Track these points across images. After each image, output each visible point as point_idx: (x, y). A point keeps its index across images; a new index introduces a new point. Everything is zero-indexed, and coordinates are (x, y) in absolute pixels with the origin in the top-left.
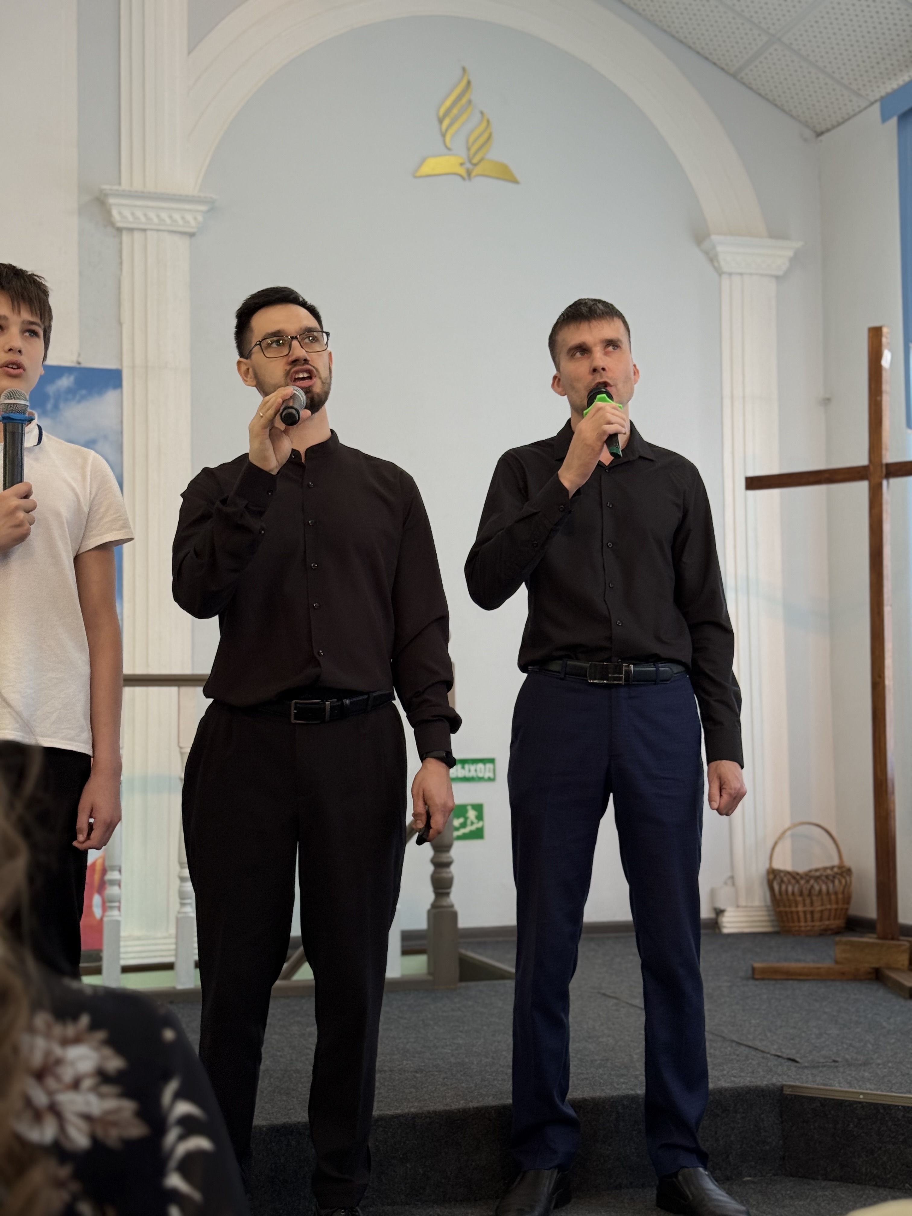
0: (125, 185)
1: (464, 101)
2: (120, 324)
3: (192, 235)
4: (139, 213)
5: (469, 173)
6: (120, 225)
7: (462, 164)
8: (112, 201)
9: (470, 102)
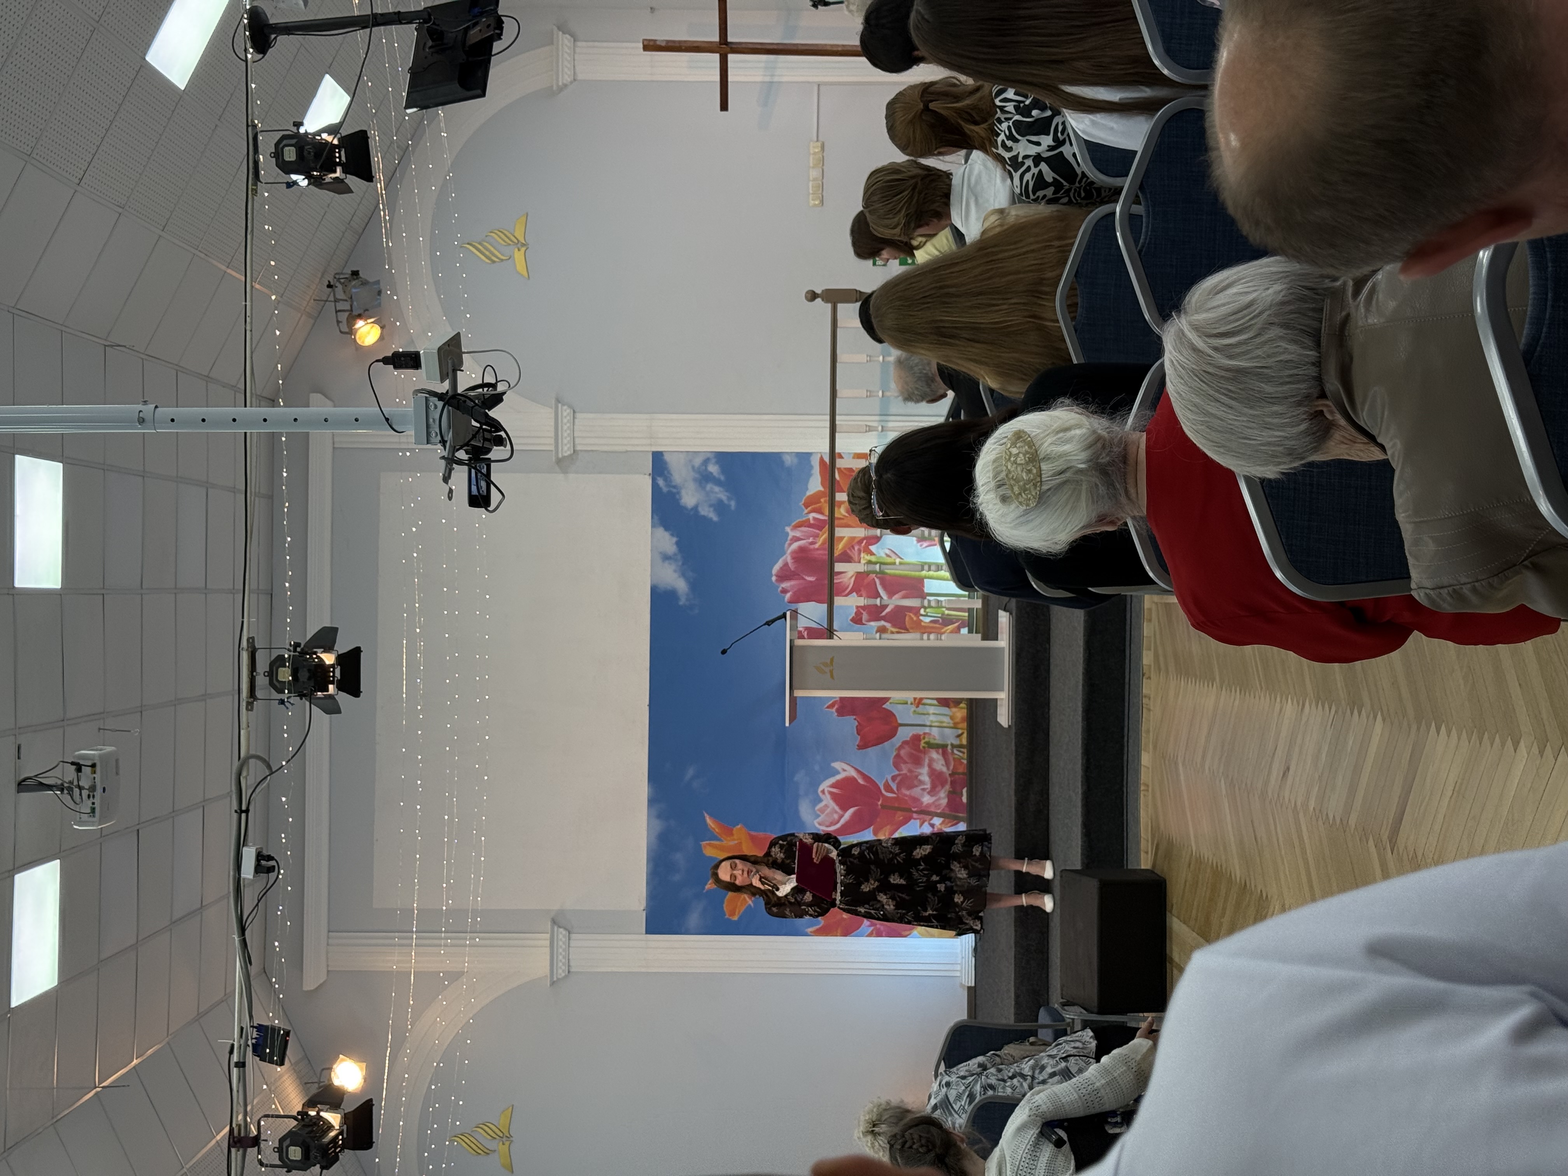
0: (552, 448)
1: (480, 247)
2: (627, 452)
3: (574, 412)
5: (523, 245)
6: (572, 452)
7: (519, 250)
9: (480, 244)
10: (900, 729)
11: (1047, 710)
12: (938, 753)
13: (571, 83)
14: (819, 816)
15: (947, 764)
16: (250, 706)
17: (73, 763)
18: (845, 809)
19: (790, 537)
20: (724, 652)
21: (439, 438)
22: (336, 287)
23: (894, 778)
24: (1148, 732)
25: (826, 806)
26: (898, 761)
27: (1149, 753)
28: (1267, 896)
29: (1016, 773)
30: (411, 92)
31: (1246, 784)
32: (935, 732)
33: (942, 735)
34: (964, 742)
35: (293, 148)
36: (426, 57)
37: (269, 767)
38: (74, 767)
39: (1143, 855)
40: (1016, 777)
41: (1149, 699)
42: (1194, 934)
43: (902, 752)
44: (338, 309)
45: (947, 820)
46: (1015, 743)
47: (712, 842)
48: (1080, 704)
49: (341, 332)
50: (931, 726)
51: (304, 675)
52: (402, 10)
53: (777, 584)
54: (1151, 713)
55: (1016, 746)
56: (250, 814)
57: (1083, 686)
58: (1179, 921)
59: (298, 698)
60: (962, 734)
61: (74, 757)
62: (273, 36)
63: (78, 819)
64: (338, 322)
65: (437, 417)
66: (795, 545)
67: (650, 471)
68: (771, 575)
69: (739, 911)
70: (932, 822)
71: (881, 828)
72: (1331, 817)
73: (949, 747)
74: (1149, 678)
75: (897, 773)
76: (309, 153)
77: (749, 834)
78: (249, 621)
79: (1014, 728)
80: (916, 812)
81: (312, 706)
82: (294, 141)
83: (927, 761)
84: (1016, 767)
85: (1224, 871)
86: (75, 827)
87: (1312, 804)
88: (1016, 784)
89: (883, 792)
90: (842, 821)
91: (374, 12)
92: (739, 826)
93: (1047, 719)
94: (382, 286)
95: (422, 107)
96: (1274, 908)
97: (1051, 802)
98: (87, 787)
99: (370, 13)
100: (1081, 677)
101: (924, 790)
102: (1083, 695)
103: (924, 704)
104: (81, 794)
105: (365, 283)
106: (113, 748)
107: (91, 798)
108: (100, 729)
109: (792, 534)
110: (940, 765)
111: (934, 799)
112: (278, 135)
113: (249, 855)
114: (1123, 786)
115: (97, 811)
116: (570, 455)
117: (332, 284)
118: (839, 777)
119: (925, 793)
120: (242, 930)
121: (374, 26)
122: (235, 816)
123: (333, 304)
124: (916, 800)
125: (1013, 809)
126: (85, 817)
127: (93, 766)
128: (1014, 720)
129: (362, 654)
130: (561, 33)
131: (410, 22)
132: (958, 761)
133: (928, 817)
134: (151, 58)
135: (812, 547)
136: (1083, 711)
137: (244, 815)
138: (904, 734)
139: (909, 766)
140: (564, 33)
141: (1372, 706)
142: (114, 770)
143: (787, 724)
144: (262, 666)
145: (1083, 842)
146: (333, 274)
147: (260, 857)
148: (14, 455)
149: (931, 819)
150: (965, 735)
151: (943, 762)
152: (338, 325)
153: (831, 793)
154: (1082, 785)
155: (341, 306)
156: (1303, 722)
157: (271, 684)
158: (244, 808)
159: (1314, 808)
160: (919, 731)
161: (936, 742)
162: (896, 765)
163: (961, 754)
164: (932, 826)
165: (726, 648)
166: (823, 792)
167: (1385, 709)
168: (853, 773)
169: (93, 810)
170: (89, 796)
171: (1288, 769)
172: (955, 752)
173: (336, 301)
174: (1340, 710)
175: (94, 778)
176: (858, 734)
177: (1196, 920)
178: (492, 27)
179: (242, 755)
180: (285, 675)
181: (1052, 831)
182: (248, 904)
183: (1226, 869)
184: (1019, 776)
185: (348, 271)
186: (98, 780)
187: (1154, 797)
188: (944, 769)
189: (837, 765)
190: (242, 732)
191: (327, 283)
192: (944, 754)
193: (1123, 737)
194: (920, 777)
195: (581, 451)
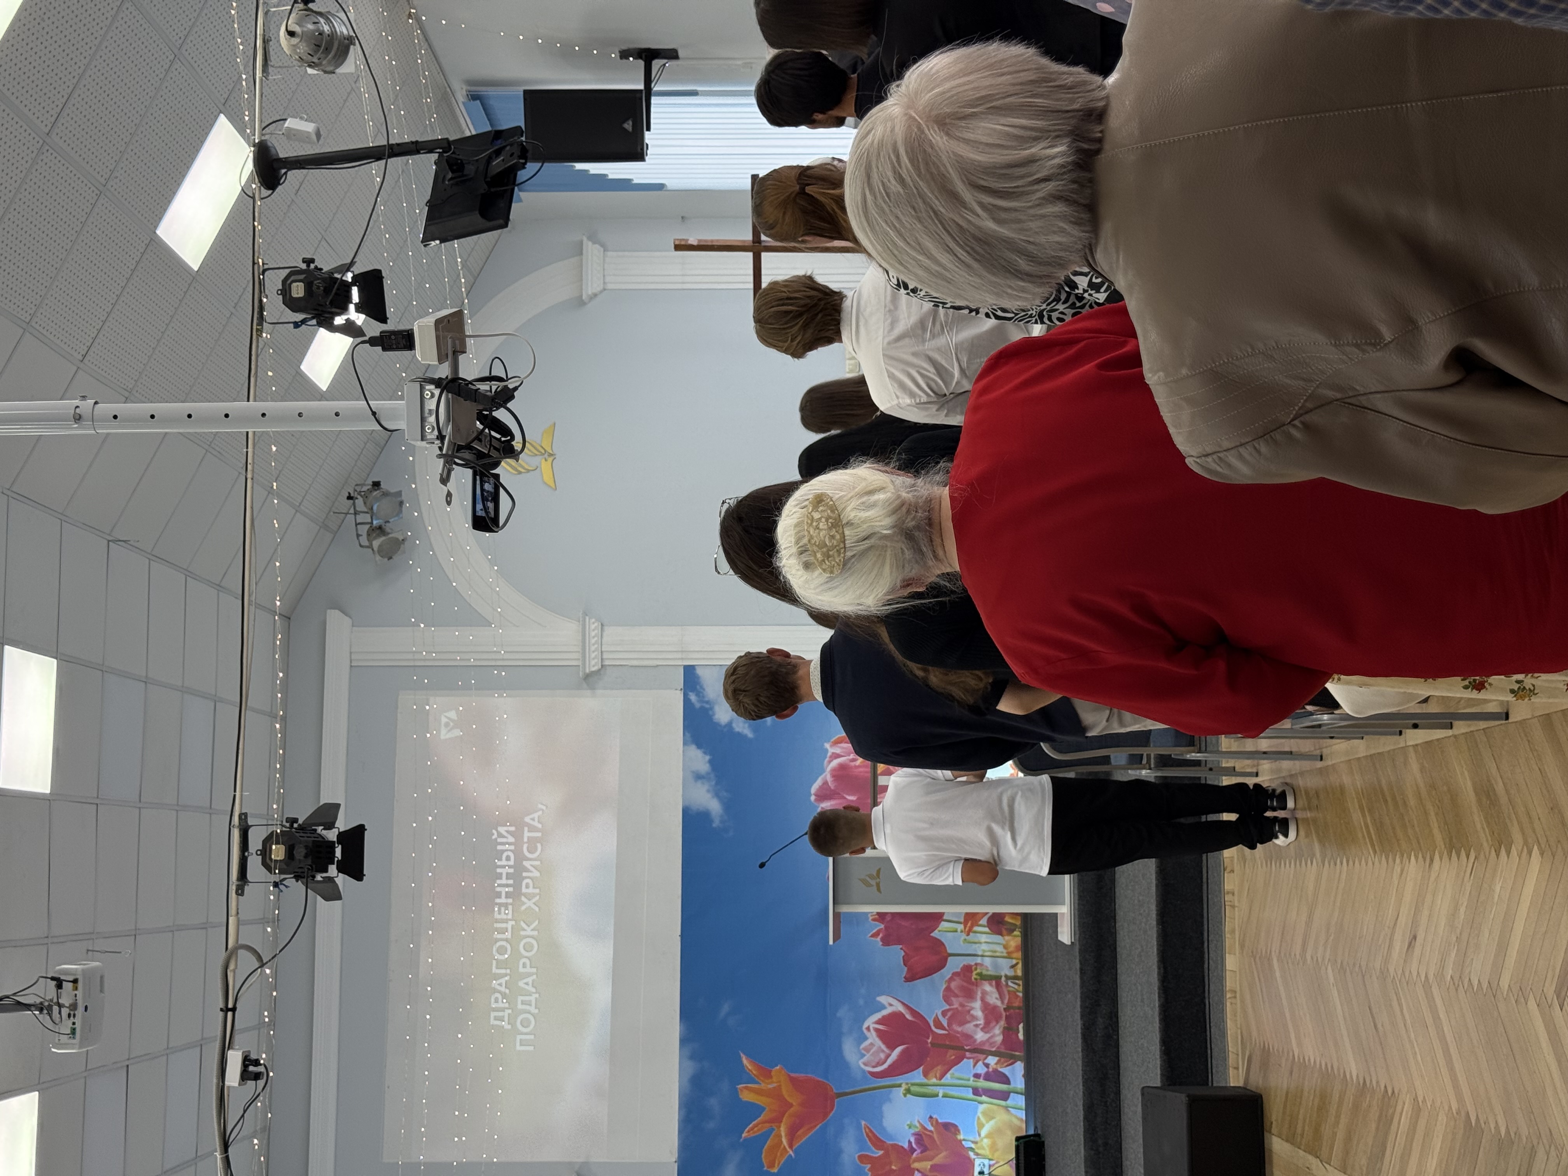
0: (579, 663)
2: (657, 666)
3: (602, 625)
4: (593, 655)
5: (550, 455)
6: (599, 667)
7: (546, 460)
8: (587, 671)
10: (949, 958)
11: (1113, 924)
12: (991, 985)
13: (601, 292)
14: (863, 1056)
15: (1001, 997)
16: (240, 891)
17: (53, 979)
18: (892, 1048)
19: (829, 754)
20: (762, 865)
21: (436, 433)
22: (357, 498)
23: (944, 1013)
24: (1233, 931)
25: (872, 1044)
26: (948, 995)
27: (1235, 954)
28: (1393, 1092)
29: (1082, 993)
30: (429, 225)
31: (1360, 966)
32: (987, 961)
33: (996, 966)
34: (1019, 973)
35: (301, 285)
36: (445, 190)
37: (259, 958)
38: (54, 983)
39: (1231, 1072)
40: (1081, 997)
41: (1233, 894)
42: (1301, 1153)
43: (953, 985)
44: (358, 521)
45: (1003, 1060)
46: (1080, 961)
47: (749, 1085)
48: (1153, 907)
49: (361, 546)
50: (982, 956)
51: (300, 852)
52: (420, 140)
53: (816, 804)
54: (1236, 909)
55: (1081, 964)
56: (236, 1012)
57: (1157, 886)
58: (1279, 1140)
59: (294, 880)
60: (1017, 964)
61: (55, 972)
62: (283, 171)
63: (57, 1041)
64: (358, 536)
65: (434, 407)
66: (835, 763)
67: (682, 686)
68: (810, 795)
69: (779, 1164)
70: (986, 1061)
71: (932, 1068)
72: (1475, 983)
73: (1003, 979)
74: (1232, 871)
75: (948, 1007)
76: (318, 288)
77: (789, 1075)
78: (242, 795)
79: (1077, 943)
80: (967, 1051)
81: (309, 890)
82: (302, 277)
83: (979, 995)
84: (1082, 987)
85: (1336, 1072)
86: (53, 1050)
87: (1449, 972)
88: (1081, 1006)
89: (933, 1028)
90: (889, 1061)
91: (390, 143)
92: (778, 1068)
93: (1113, 934)
94: (404, 498)
95: (443, 241)
96: (1404, 1104)
97: (1121, 1024)
98: (68, 1005)
99: (385, 143)
100: (1154, 877)
101: (977, 1026)
102: (1157, 896)
103: (976, 932)
104: (60, 1013)
105: (386, 494)
106: (98, 963)
107: (72, 1018)
108: (88, 950)
109: (831, 750)
110: (994, 999)
111: (987, 1036)
112: (284, 273)
113: (234, 1059)
114: (1204, 997)
115: (78, 1031)
116: (599, 670)
117: (352, 495)
118: (885, 1012)
119: (979, 1030)
120: (226, 1146)
121: (390, 156)
122: (221, 1014)
123: (353, 516)
124: (969, 1037)
125: (1080, 1035)
126: (64, 1039)
127: (75, 981)
128: (1077, 936)
129: (366, 832)
130: (590, 243)
131: (431, 151)
132: (1013, 994)
133: (982, 1056)
134: (163, 231)
135: (853, 764)
136: (1157, 915)
137: (230, 1014)
138: (954, 965)
139: (961, 999)
140: (594, 243)
141: (1526, 843)
142: (99, 988)
143: (831, 942)
144: (255, 842)
145: (1163, 1061)
146: (353, 486)
147: (248, 1061)
148: (3, 645)
149: (986, 1058)
150: (1020, 966)
151: (997, 996)
152: (358, 538)
153: (877, 1030)
154: (1159, 997)
155: (360, 518)
156: (1432, 879)
157: (265, 864)
158: (230, 1006)
159: (1451, 977)
160: (970, 961)
161: (989, 973)
162: (946, 999)
163: (1016, 987)
164: (987, 1066)
165: (764, 861)
166: (868, 1029)
167: (1543, 841)
168: (900, 1008)
169: (73, 1031)
170: (69, 1016)
171: (1415, 937)
172: (1010, 984)
173: (356, 513)
174: (1482, 856)
175: (76, 995)
176: (905, 965)
177: (1302, 1135)
178: (515, 155)
179: (230, 946)
180: (278, 852)
181: (1122, 1057)
182: (233, 1115)
183: (1339, 1069)
184: (1084, 997)
185: (370, 482)
186: (79, 997)
187: (1243, 1001)
188: (999, 1003)
189: (883, 999)
190: (231, 919)
191: (348, 495)
192: (998, 986)
193: (1203, 943)
194: (972, 1012)
195: (609, 665)
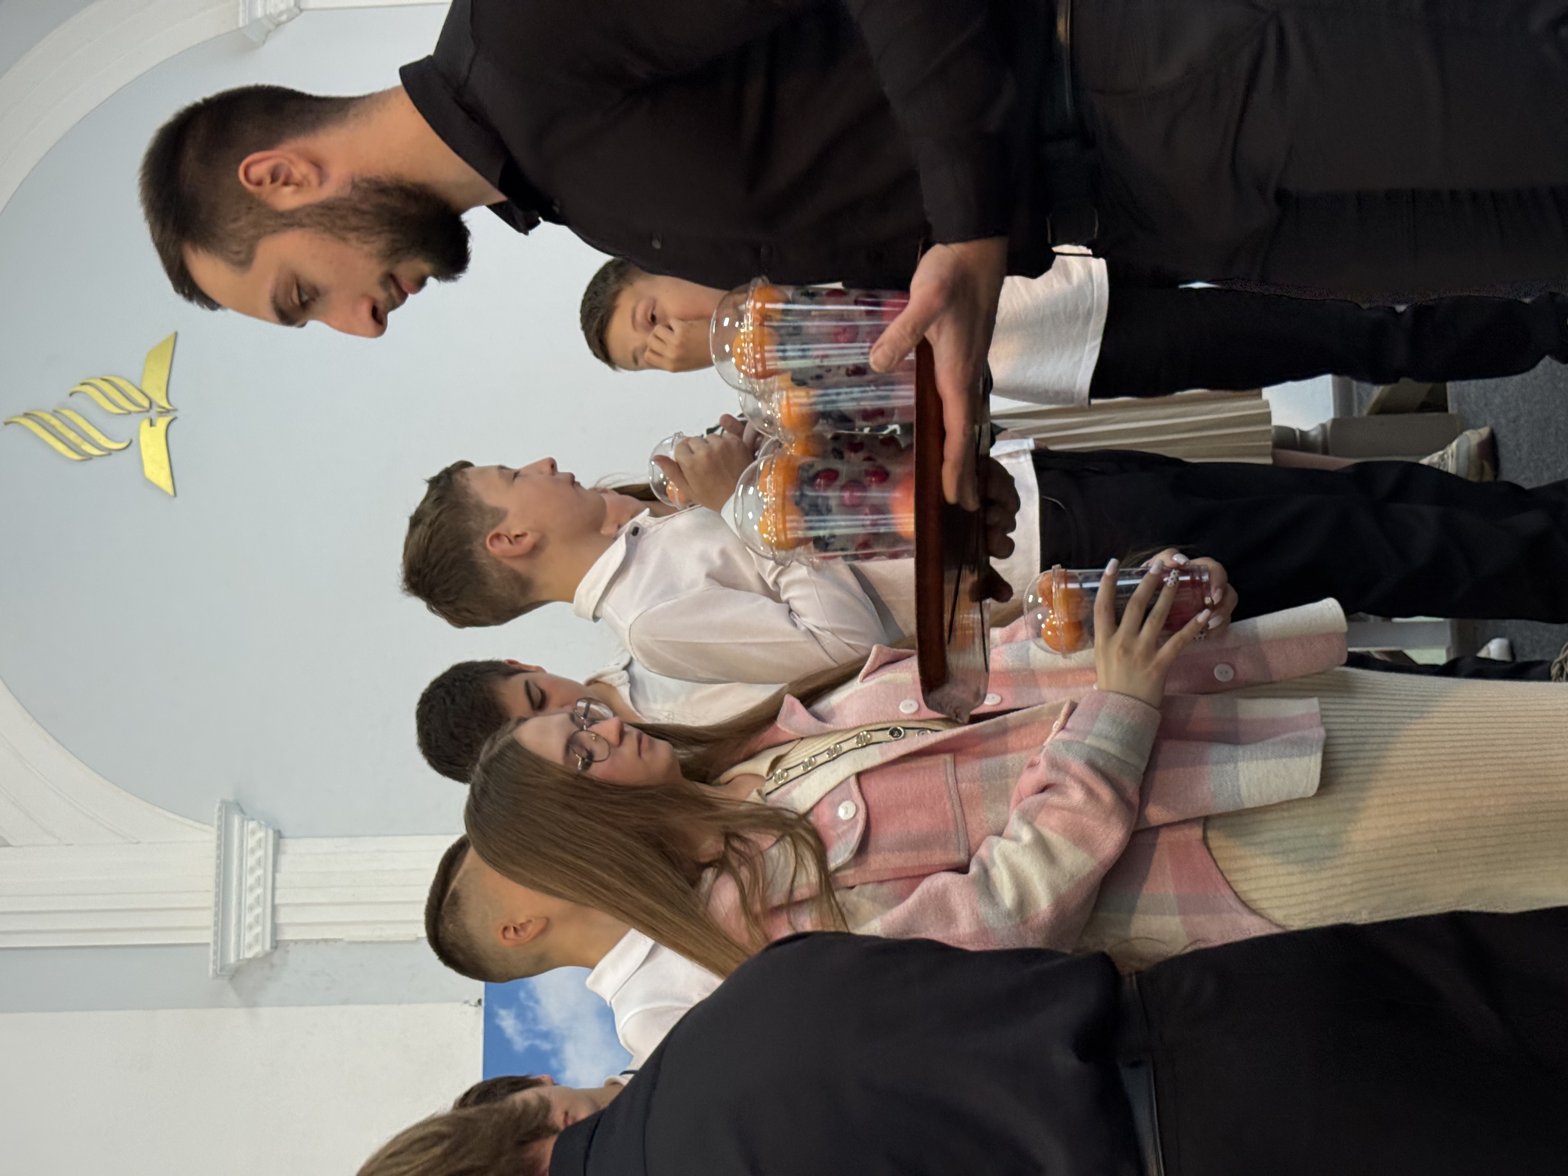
0: (208, 938)
3: (279, 835)
4: (249, 917)
7: (152, 424)
8: (232, 959)
116: (267, 956)
195: (296, 942)
